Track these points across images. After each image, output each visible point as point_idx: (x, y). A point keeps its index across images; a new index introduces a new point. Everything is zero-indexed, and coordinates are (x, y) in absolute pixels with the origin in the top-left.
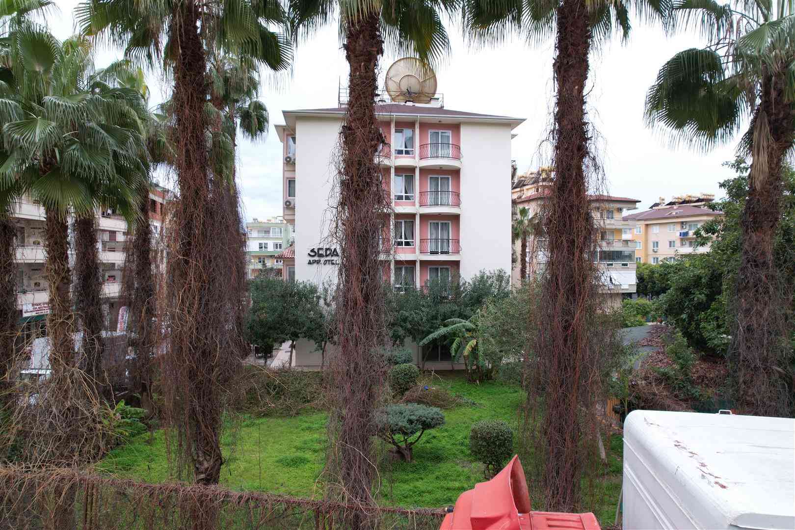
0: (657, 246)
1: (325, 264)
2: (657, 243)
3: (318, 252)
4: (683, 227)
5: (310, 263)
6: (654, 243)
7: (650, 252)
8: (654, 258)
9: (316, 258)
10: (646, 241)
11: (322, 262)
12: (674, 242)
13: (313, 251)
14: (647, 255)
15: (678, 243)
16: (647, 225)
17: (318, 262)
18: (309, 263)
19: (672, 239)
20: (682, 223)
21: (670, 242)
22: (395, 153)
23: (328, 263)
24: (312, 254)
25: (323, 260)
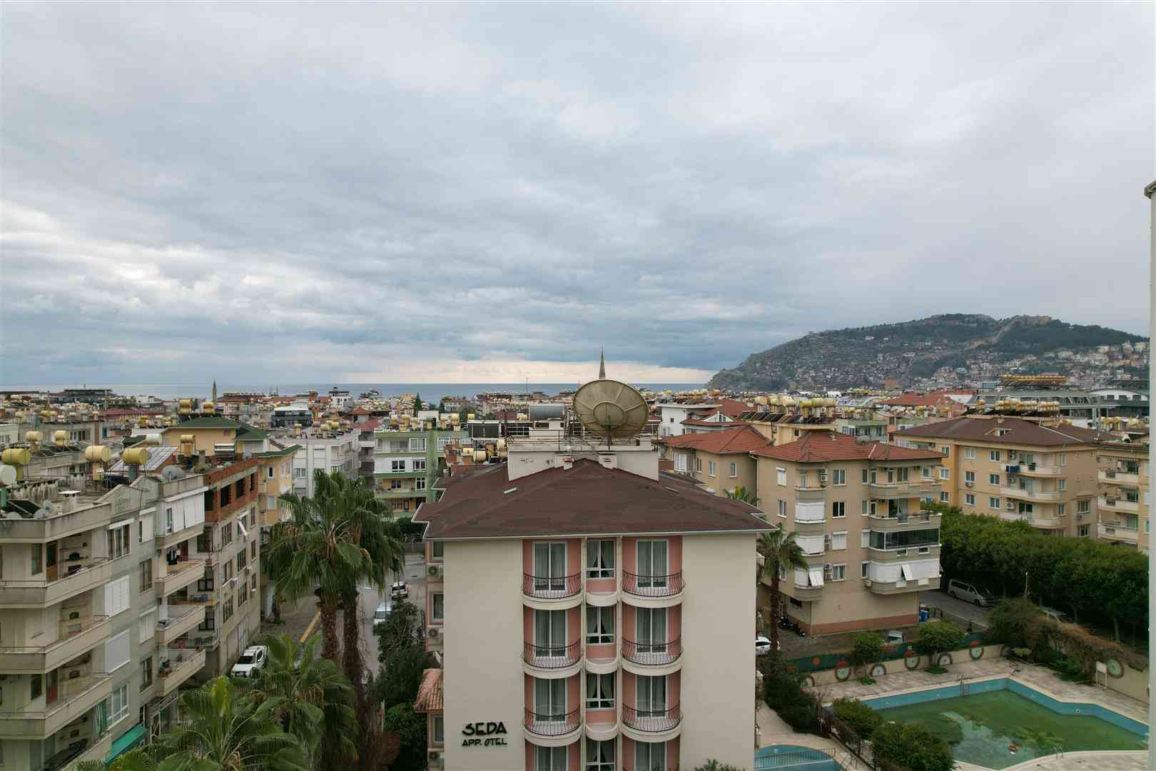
0: (973, 479)
1: (486, 745)
2: (973, 474)
3: (477, 728)
4: (1011, 456)
5: (465, 744)
6: (968, 473)
7: (963, 486)
8: (968, 496)
9: (474, 737)
10: (957, 469)
11: (483, 742)
12: (997, 476)
13: (469, 727)
14: (957, 490)
15: (1003, 480)
16: (957, 446)
17: (477, 742)
18: (463, 745)
19: (995, 472)
20: (1011, 451)
21: (992, 476)
22: (587, 577)
23: (491, 742)
24: (469, 731)
25: (483, 738)
